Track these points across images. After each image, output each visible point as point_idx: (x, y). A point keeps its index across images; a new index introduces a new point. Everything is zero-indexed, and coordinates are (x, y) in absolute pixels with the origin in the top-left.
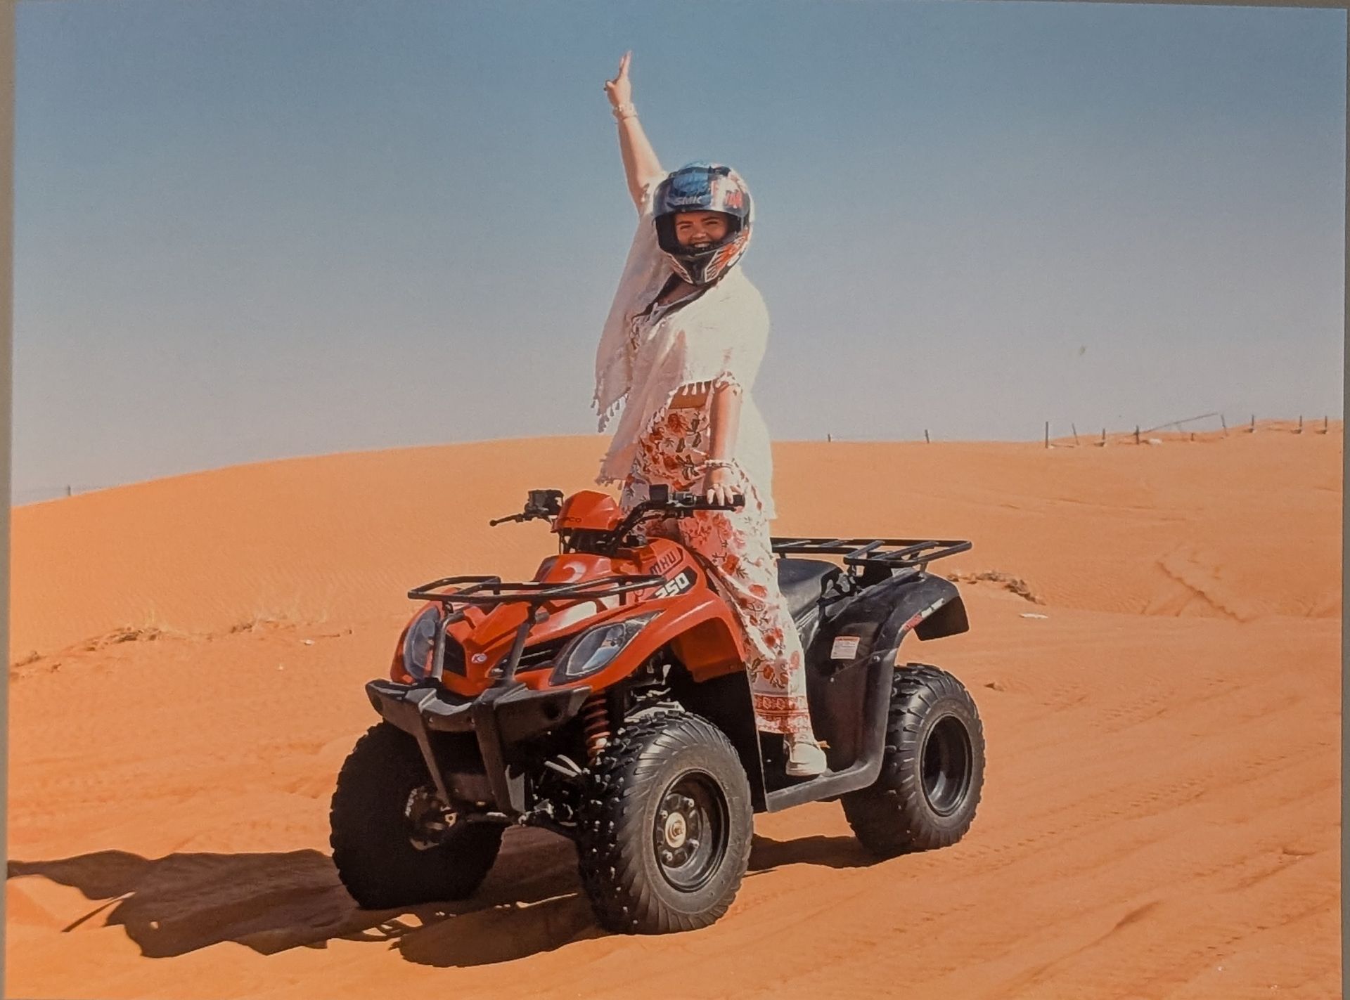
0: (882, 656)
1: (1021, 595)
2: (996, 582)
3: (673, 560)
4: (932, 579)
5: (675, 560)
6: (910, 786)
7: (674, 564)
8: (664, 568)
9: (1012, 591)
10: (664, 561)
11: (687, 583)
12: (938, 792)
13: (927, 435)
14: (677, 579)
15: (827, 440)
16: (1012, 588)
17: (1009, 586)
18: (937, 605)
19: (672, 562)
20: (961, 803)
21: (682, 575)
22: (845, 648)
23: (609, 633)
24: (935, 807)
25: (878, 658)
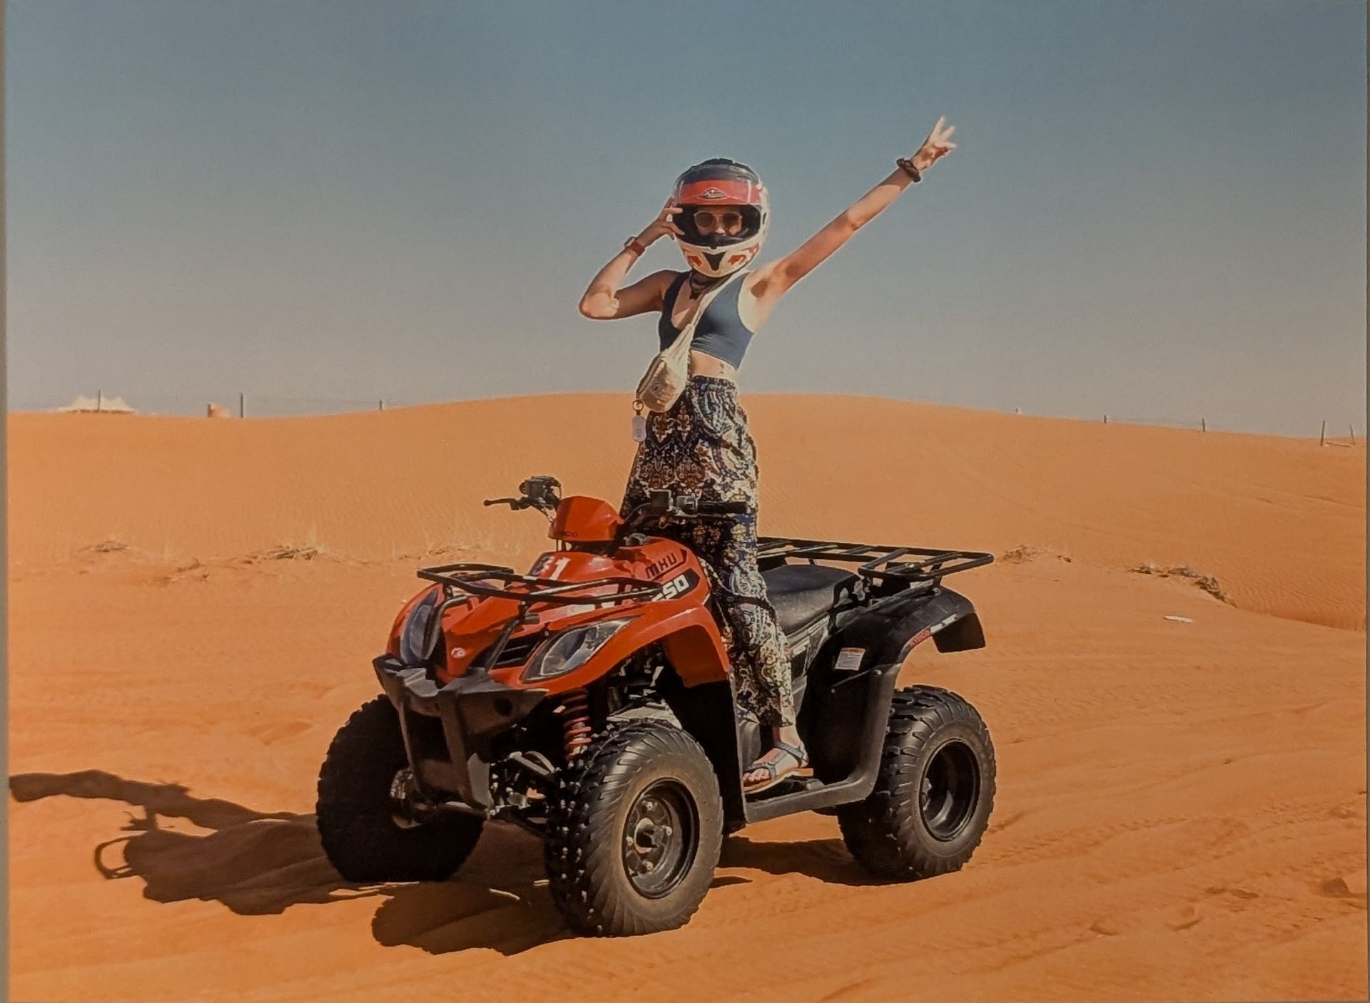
0: (884, 671)
1: (1210, 592)
2: (1187, 578)
3: (673, 561)
4: (948, 594)
5: (676, 561)
6: (905, 810)
7: (673, 566)
8: (662, 569)
9: (1201, 588)
10: (662, 562)
11: (686, 585)
12: (942, 817)
13: (1204, 424)
14: (676, 581)
15: (1103, 421)
16: (1203, 585)
17: (1199, 583)
18: (950, 620)
19: (672, 563)
20: (965, 829)
21: (682, 578)
22: (851, 659)
23: (587, 635)
24: (935, 832)
25: (880, 673)
